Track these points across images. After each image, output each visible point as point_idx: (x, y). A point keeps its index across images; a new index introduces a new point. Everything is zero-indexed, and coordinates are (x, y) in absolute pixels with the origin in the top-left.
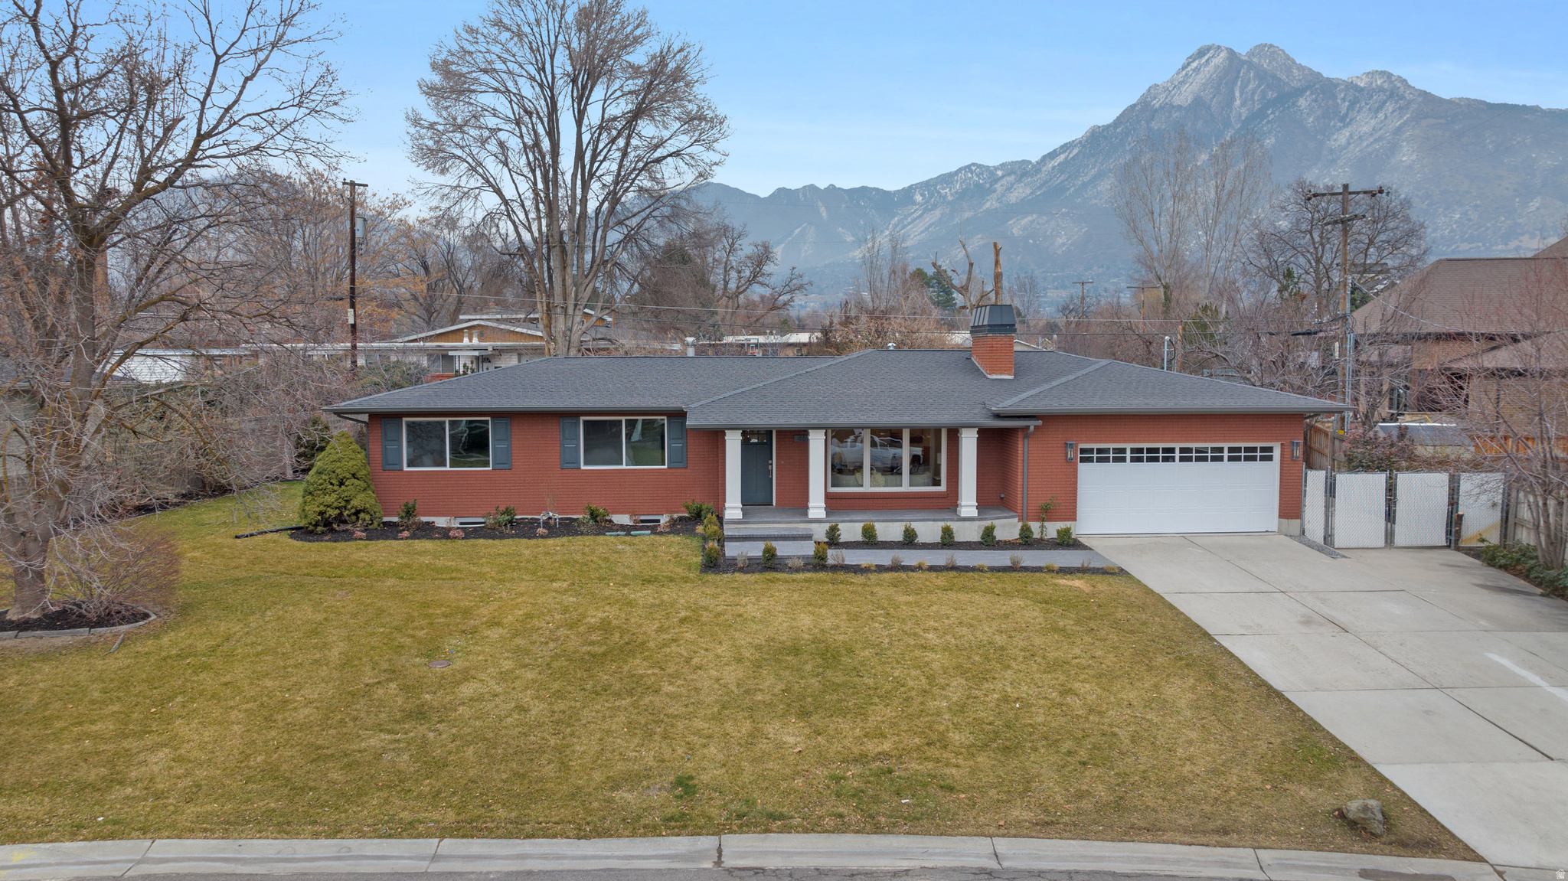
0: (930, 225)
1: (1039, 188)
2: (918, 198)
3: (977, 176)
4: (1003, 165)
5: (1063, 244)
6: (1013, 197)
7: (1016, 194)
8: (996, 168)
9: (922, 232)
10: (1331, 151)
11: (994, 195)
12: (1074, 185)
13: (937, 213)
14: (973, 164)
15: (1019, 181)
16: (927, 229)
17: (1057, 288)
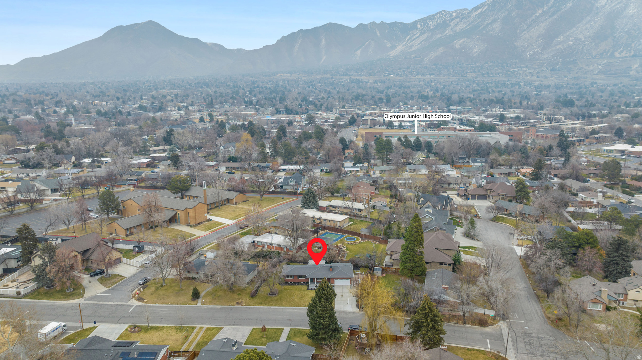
0: (422, 41)
1: (469, 25)
2: (419, 26)
3: (445, 16)
4: (456, 11)
5: (477, 52)
6: (458, 29)
7: (459, 27)
8: (453, 12)
9: (419, 44)
10: (597, 8)
11: (450, 27)
12: (483, 25)
13: (426, 35)
14: (443, 11)
15: (461, 21)
16: (421, 43)
17: (472, 73)
